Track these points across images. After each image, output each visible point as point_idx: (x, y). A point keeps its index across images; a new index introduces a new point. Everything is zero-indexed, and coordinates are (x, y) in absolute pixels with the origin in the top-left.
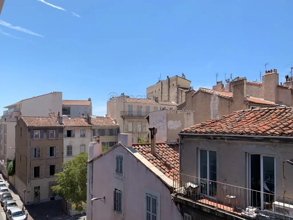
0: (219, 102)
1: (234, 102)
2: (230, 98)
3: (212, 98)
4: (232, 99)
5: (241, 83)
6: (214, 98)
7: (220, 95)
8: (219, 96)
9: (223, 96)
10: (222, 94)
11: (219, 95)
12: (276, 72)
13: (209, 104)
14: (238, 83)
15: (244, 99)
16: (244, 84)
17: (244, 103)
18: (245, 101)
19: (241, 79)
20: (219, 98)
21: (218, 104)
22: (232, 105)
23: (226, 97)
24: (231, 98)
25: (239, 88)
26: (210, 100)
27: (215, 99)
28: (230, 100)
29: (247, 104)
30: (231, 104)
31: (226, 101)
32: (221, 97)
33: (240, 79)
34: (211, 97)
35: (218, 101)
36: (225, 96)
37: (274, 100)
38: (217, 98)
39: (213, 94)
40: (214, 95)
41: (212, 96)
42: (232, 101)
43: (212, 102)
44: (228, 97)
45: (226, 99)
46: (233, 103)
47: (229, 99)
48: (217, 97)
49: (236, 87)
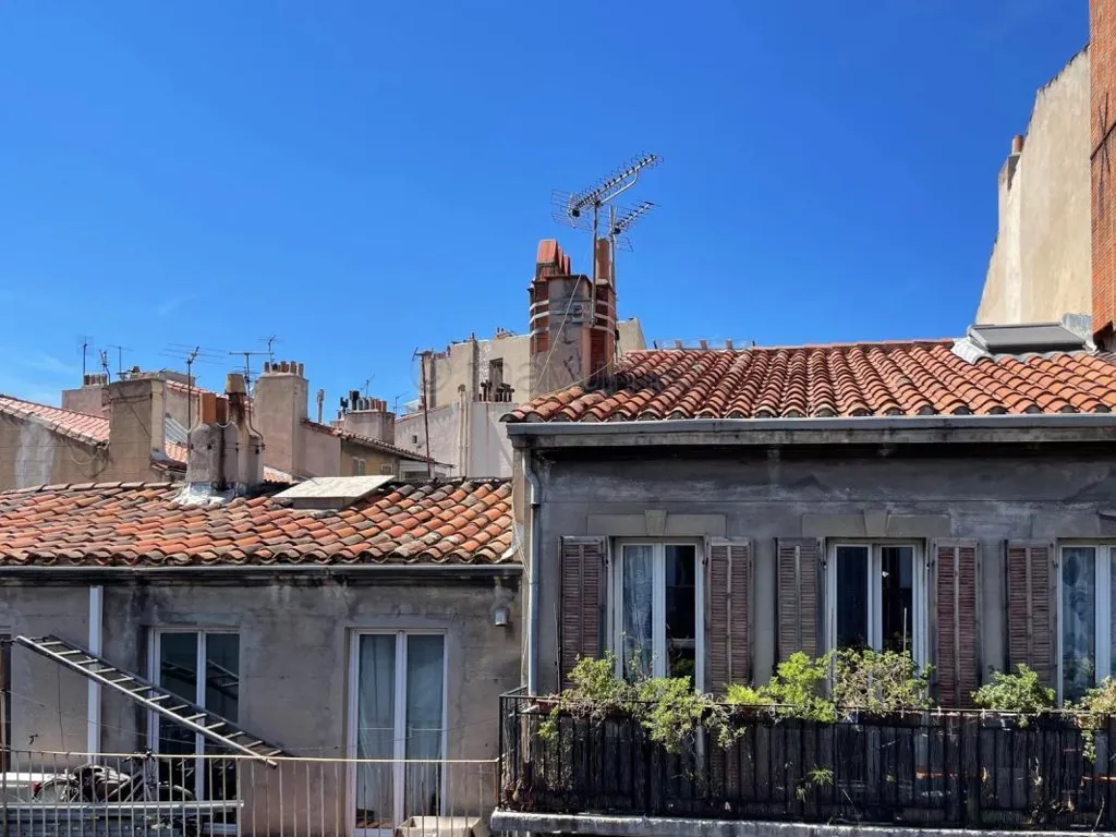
0: (52, 457)
1: (112, 462)
2: (99, 444)
3: (25, 439)
4: (107, 450)
5: (140, 391)
6: (33, 438)
7: (57, 427)
8: (54, 433)
9: (69, 435)
10: (67, 427)
11: (53, 428)
12: (301, 373)
13: (12, 464)
14: (129, 392)
15: (155, 455)
16: (151, 396)
17: (152, 469)
18: (153, 462)
19: (146, 377)
20: (54, 441)
21: (51, 464)
22: (105, 472)
23: (81, 440)
24: (104, 445)
25: (132, 411)
26: (15, 444)
27: (35, 444)
28: (100, 451)
29: (162, 473)
30: (100, 466)
31: (82, 454)
32: (64, 437)
33: (139, 376)
34: (19, 431)
35: (50, 451)
36: (79, 436)
37: (290, 466)
38: (46, 439)
39: (29, 423)
40: (32, 426)
41: (23, 428)
42: (106, 454)
43: (24, 454)
44: (90, 439)
45: (82, 445)
46: (110, 463)
47: (95, 447)
48: (47, 434)
49: (123, 405)
